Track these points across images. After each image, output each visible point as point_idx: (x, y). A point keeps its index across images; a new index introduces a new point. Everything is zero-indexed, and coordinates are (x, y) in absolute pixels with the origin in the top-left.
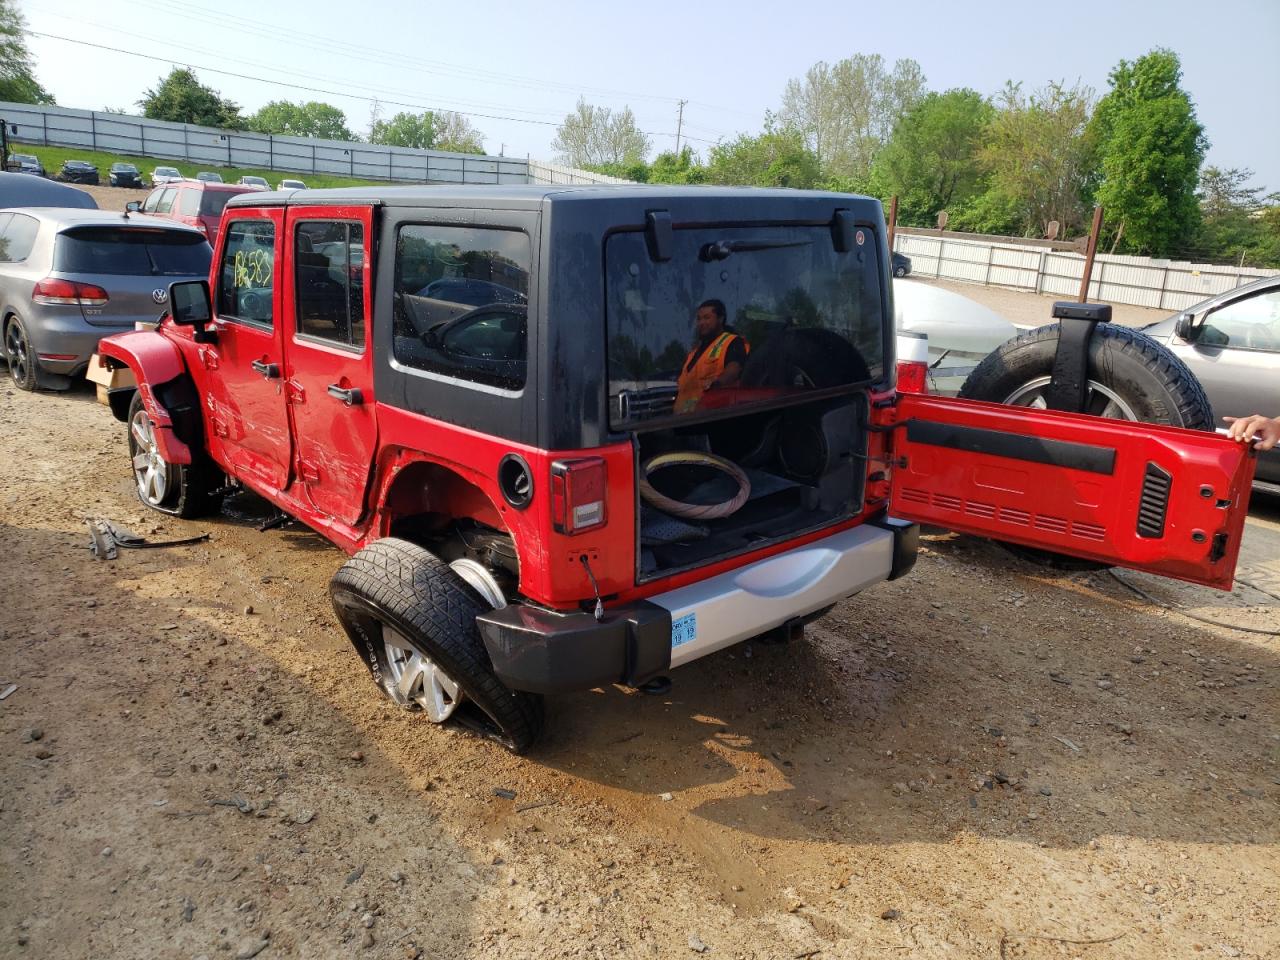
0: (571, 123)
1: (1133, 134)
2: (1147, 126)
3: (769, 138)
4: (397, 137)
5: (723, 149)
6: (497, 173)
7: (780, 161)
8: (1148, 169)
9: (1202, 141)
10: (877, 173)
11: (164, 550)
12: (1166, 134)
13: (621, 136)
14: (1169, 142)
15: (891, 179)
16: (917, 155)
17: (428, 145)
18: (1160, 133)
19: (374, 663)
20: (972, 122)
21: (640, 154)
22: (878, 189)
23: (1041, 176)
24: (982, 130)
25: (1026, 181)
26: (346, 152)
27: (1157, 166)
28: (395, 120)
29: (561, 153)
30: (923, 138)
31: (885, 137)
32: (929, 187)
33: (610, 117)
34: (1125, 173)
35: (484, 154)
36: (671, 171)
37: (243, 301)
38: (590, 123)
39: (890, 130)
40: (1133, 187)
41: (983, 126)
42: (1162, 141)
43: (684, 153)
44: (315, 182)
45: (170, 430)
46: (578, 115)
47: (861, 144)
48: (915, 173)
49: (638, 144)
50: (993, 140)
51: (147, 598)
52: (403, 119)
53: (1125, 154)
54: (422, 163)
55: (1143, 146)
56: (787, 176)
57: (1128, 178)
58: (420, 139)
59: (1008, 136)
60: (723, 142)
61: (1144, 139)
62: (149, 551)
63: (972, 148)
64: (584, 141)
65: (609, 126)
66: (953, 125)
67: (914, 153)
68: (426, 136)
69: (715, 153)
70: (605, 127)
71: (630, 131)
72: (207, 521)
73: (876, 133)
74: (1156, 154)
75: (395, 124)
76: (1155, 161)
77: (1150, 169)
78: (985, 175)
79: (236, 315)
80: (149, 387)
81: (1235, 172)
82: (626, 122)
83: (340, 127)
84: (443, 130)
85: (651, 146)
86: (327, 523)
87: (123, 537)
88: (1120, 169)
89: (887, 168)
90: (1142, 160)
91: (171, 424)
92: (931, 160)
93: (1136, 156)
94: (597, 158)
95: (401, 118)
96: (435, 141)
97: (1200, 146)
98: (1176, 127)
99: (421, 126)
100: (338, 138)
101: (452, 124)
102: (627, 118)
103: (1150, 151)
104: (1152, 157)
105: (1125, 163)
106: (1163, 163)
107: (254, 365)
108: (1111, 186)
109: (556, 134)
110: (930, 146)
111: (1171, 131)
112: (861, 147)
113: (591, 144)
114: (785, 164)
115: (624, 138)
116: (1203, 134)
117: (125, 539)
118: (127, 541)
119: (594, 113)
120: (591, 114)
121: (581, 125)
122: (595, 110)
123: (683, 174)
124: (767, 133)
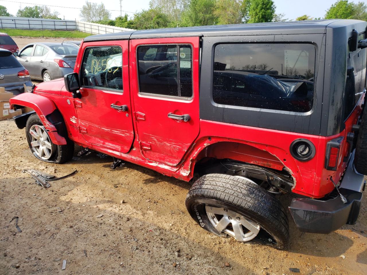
0: (85, 8)
1: (257, 5)
2: (260, 2)
3: (152, 11)
4: (26, 15)
5: (138, 14)
6: (66, 25)
7: (156, 17)
8: (261, 15)
9: (274, 6)
10: (185, 20)
11: (66, 179)
12: (265, 4)
13: (101, 12)
14: (266, 7)
15: (189, 21)
16: (196, 14)
17: (37, 17)
18: (263, 4)
19: (200, 219)
20: (211, 3)
21: (108, 17)
22: (186, 24)
23: (233, 18)
24: (214, 5)
25: (229, 20)
26: (13, 20)
27: (264, 14)
28: (25, 9)
29: (83, 18)
30: (198, 8)
31: (181, 9)
32: (200, 23)
33: (97, 6)
34: (255, 16)
35: (61, 19)
36: (122, 22)
37: (90, 79)
38: (91, 8)
39: (182, 7)
40: (258, 20)
41: (215, 4)
42: (264, 6)
43: (126, 16)
44: (3, 31)
45: (57, 132)
46: (86, 5)
47: (175, 11)
48: (196, 19)
49: (106, 14)
50: (218, 8)
51: (78, 203)
52: (28, 8)
53: (255, 11)
54: (40, 23)
55: (259, 8)
56: (159, 22)
57: (256, 17)
58: (34, 15)
59: (222, 6)
60: (137, 13)
61: (260, 6)
62: (60, 181)
63: (213, 11)
64: (90, 14)
65: (97, 9)
66: (206, 4)
67: (195, 13)
68: (36, 14)
69: (136, 16)
70: (96, 9)
71: (103, 10)
72: (70, 164)
73: (178, 8)
74: (263, 10)
75: (25, 10)
76: (263, 12)
77: (262, 15)
78: (216, 18)
79: (88, 85)
80: (44, 116)
81: (280, 14)
82: (102, 7)
83: (6, 12)
84: (42, 12)
85: (111, 15)
86: (154, 164)
87: (47, 177)
88: (254, 15)
89: (188, 18)
90: (260, 12)
91: (56, 130)
92: (201, 15)
93: (258, 11)
94: (94, 19)
95: (27, 8)
96: (40, 15)
97: (273, 7)
98: (267, 2)
99: (34, 11)
100: (6, 16)
101: (45, 10)
102: (102, 6)
103: (261, 10)
104: (262, 11)
105: (255, 13)
106: (265, 13)
107: (111, 106)
108: (252, 20)
109: (80, 12)
110: (200, 11)
111: (266, 4)
112: (175, 12)
113: (92, 15)
114: (157, 18)
115: (102, 13)
116: (274, 4)
117: (49, 177)
118: (50, 178)
119: (92, 5)
120: (91, 5)
121: (88, 8)
122: (92, 4)
123: (126, 23)
124: (151, 9)
